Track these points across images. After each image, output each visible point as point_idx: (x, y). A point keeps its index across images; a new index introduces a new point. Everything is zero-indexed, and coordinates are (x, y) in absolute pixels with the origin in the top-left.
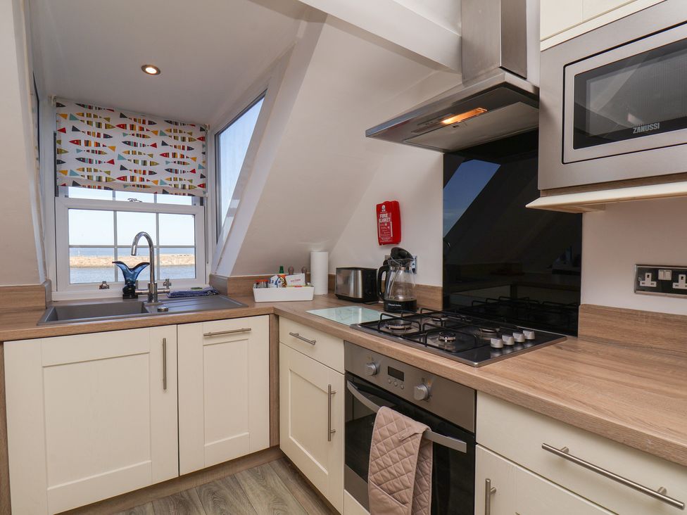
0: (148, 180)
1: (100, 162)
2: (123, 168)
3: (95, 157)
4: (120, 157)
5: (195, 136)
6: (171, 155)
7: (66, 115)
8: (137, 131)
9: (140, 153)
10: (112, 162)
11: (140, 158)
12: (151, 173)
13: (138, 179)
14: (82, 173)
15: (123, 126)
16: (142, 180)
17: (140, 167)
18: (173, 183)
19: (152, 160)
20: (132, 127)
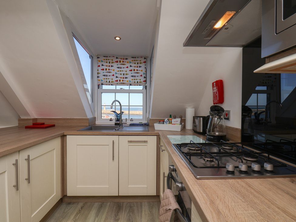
0: (125, 81)
1: (110, 76)
2: (117, 77)
3: (108, 74)
4: (116, 73)
5: (142, 62)
6: (133, 70)
7: (100, 61)
8: (122, 63)
9: (122, 71)
10: (113, 75)
11: (122, 73)
12: (126, 78)
13: (121, 81)
14: (104, 80)
15: (117, 62)
16: (123, 81)
17: (122, 76)
18: (134, 81)
19: (126, 73)
20: (120, 62)
